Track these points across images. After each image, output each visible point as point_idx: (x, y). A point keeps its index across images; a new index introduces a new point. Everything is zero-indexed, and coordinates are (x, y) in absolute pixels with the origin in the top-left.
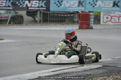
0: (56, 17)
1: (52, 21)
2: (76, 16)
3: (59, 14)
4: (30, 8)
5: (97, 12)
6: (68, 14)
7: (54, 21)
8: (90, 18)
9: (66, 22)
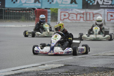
0: (11, 13)
1: (7, 17)
2: (32, 12)
3: (14, 10)
5: (54, 9)
6: (24, 11)
7: (9, 18)
9: (22, 19)
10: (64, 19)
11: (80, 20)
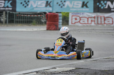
7: (20, 22)
8: (58, 19)
9: (33, 23)
10: (75, 22)
11: (91, 24)
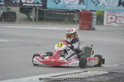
0: (53, 15)
1: (49, 19)
2: (76, 15)
3: (57, 12)
4: (24, 4)
5: (100, 12)
6: (67, 12)
8: (92, 18)
9: (65, 21)
10: (111, 22)
